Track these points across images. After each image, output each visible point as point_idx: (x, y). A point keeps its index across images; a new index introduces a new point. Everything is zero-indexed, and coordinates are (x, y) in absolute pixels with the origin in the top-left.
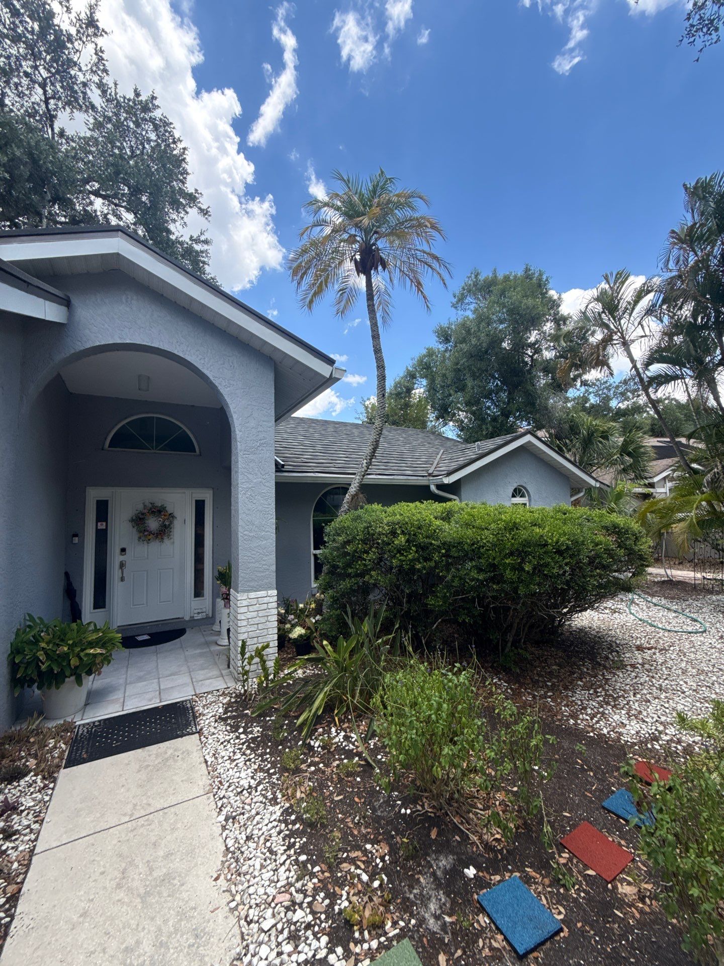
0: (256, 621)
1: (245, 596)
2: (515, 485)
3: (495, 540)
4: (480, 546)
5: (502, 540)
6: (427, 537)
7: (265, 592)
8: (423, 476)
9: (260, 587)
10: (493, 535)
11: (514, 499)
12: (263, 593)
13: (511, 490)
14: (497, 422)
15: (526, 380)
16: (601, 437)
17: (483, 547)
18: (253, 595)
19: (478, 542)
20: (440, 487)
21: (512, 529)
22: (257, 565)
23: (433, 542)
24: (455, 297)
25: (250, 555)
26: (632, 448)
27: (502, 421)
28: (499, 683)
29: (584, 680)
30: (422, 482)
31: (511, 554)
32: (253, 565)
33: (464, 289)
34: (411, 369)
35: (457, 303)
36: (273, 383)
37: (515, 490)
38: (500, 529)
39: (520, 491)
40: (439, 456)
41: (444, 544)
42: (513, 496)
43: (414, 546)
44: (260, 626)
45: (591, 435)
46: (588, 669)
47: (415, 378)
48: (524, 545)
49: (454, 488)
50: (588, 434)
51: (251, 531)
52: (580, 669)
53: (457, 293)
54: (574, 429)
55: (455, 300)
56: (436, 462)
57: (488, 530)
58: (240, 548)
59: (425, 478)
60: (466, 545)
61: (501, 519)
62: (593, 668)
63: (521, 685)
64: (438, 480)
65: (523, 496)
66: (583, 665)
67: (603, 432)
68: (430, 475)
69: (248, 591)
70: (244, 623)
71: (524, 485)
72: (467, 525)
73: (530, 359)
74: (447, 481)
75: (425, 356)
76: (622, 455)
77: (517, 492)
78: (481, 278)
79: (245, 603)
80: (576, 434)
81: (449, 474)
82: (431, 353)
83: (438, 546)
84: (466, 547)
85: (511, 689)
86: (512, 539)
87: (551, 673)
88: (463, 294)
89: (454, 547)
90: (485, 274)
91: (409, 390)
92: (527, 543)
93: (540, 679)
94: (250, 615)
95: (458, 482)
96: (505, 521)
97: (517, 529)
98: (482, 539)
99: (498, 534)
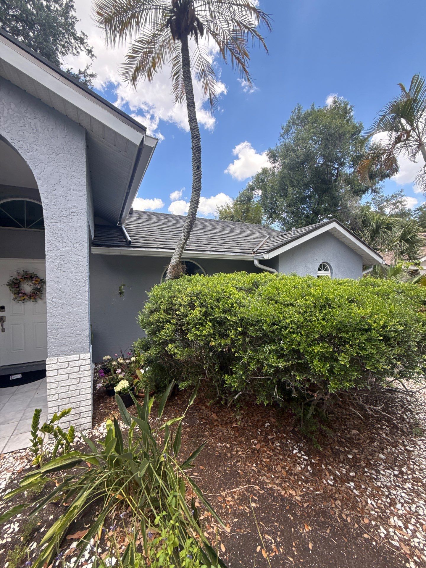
0: (67, 383)
1: (55, 360)
2: (321, 262)
3: (302, 320)
4: (282, 327)
5: (311, 321)
6: (225, 311)
7: (78, 355)
8: (249, 253)
9: (72, 351)
10: (299, 313)
11: (319, 272)
12: (75, 357)
13: (318, 266)
14: (309, 218)
15: (332, 187)
16: (386, 228)
17: (286, 328)
18: (63, 359)
19: (280, 321)
20: (262, 262)
21: (323, 307)
22: (67, 330)
23: (229, 318)
24: (283, 129)
25: (60, 321)
26: (410, 236)
27: (313, 217)
28: (299, 455)
29: (385, 451)
30: (248, 258)
31: (322, 339)
32: (63, 330)
33: (289, 122)
34: (251, 184)
35: (285, 133)
36: (84, 152)
37: (321, 266)
38: (308, 307)
39: (324, 266)
40: (264, 240)
41: (242, 320)
42: (319, 270)
43: (210, 321)
44: (72, 388)
45: (378, 227)
46: (386, 435)
47: (254, 190)
48: (339, 329)
49: (273, 263)
50: (377, 226)
51: (60, 298)
52: (379, 434)
53: (285, 126)
54: (366, 223)
55: (282, 132)
56: (261, 244)
57: (293, 306)
58: (48, 314)
59: (250, 255)
60: (265, 325)
61: (309, 294)
62: (392, 434)
63: (322, 457)
64: (260, 257)
65: (326, 270)
66: (382, 428)
67: (388, 224)
68: (254, 252)
69: (59, 355)
70: (54, 385)
71: (328, 262)
72: (270, 299)
73: (336, 171)
74: (267, 257)
75: (261, 174)
76: (401, 242)
77: (322, 267)
78: (303, 112)
79: (55, 367)
80: (366, 226)
81: (269, 252)
82: (265, 171)
83: (235, 323)
84: (265, 327)
85: (312, 464)
86: (324, 319)
87: (350, 440)
88: (289, 126)
89: (252, 325)
90: (306, 109)
91: (250, 199)
92: (342, 327)
93: (341, 449)
94: (59, 378)
95: (276, 258)
96: (314, 296)
97: (330, 306)
98: (285, 318)
99: (306, 312)
